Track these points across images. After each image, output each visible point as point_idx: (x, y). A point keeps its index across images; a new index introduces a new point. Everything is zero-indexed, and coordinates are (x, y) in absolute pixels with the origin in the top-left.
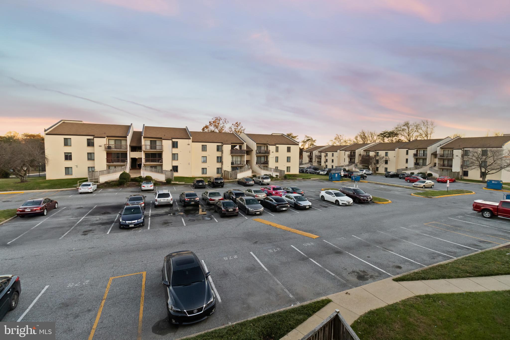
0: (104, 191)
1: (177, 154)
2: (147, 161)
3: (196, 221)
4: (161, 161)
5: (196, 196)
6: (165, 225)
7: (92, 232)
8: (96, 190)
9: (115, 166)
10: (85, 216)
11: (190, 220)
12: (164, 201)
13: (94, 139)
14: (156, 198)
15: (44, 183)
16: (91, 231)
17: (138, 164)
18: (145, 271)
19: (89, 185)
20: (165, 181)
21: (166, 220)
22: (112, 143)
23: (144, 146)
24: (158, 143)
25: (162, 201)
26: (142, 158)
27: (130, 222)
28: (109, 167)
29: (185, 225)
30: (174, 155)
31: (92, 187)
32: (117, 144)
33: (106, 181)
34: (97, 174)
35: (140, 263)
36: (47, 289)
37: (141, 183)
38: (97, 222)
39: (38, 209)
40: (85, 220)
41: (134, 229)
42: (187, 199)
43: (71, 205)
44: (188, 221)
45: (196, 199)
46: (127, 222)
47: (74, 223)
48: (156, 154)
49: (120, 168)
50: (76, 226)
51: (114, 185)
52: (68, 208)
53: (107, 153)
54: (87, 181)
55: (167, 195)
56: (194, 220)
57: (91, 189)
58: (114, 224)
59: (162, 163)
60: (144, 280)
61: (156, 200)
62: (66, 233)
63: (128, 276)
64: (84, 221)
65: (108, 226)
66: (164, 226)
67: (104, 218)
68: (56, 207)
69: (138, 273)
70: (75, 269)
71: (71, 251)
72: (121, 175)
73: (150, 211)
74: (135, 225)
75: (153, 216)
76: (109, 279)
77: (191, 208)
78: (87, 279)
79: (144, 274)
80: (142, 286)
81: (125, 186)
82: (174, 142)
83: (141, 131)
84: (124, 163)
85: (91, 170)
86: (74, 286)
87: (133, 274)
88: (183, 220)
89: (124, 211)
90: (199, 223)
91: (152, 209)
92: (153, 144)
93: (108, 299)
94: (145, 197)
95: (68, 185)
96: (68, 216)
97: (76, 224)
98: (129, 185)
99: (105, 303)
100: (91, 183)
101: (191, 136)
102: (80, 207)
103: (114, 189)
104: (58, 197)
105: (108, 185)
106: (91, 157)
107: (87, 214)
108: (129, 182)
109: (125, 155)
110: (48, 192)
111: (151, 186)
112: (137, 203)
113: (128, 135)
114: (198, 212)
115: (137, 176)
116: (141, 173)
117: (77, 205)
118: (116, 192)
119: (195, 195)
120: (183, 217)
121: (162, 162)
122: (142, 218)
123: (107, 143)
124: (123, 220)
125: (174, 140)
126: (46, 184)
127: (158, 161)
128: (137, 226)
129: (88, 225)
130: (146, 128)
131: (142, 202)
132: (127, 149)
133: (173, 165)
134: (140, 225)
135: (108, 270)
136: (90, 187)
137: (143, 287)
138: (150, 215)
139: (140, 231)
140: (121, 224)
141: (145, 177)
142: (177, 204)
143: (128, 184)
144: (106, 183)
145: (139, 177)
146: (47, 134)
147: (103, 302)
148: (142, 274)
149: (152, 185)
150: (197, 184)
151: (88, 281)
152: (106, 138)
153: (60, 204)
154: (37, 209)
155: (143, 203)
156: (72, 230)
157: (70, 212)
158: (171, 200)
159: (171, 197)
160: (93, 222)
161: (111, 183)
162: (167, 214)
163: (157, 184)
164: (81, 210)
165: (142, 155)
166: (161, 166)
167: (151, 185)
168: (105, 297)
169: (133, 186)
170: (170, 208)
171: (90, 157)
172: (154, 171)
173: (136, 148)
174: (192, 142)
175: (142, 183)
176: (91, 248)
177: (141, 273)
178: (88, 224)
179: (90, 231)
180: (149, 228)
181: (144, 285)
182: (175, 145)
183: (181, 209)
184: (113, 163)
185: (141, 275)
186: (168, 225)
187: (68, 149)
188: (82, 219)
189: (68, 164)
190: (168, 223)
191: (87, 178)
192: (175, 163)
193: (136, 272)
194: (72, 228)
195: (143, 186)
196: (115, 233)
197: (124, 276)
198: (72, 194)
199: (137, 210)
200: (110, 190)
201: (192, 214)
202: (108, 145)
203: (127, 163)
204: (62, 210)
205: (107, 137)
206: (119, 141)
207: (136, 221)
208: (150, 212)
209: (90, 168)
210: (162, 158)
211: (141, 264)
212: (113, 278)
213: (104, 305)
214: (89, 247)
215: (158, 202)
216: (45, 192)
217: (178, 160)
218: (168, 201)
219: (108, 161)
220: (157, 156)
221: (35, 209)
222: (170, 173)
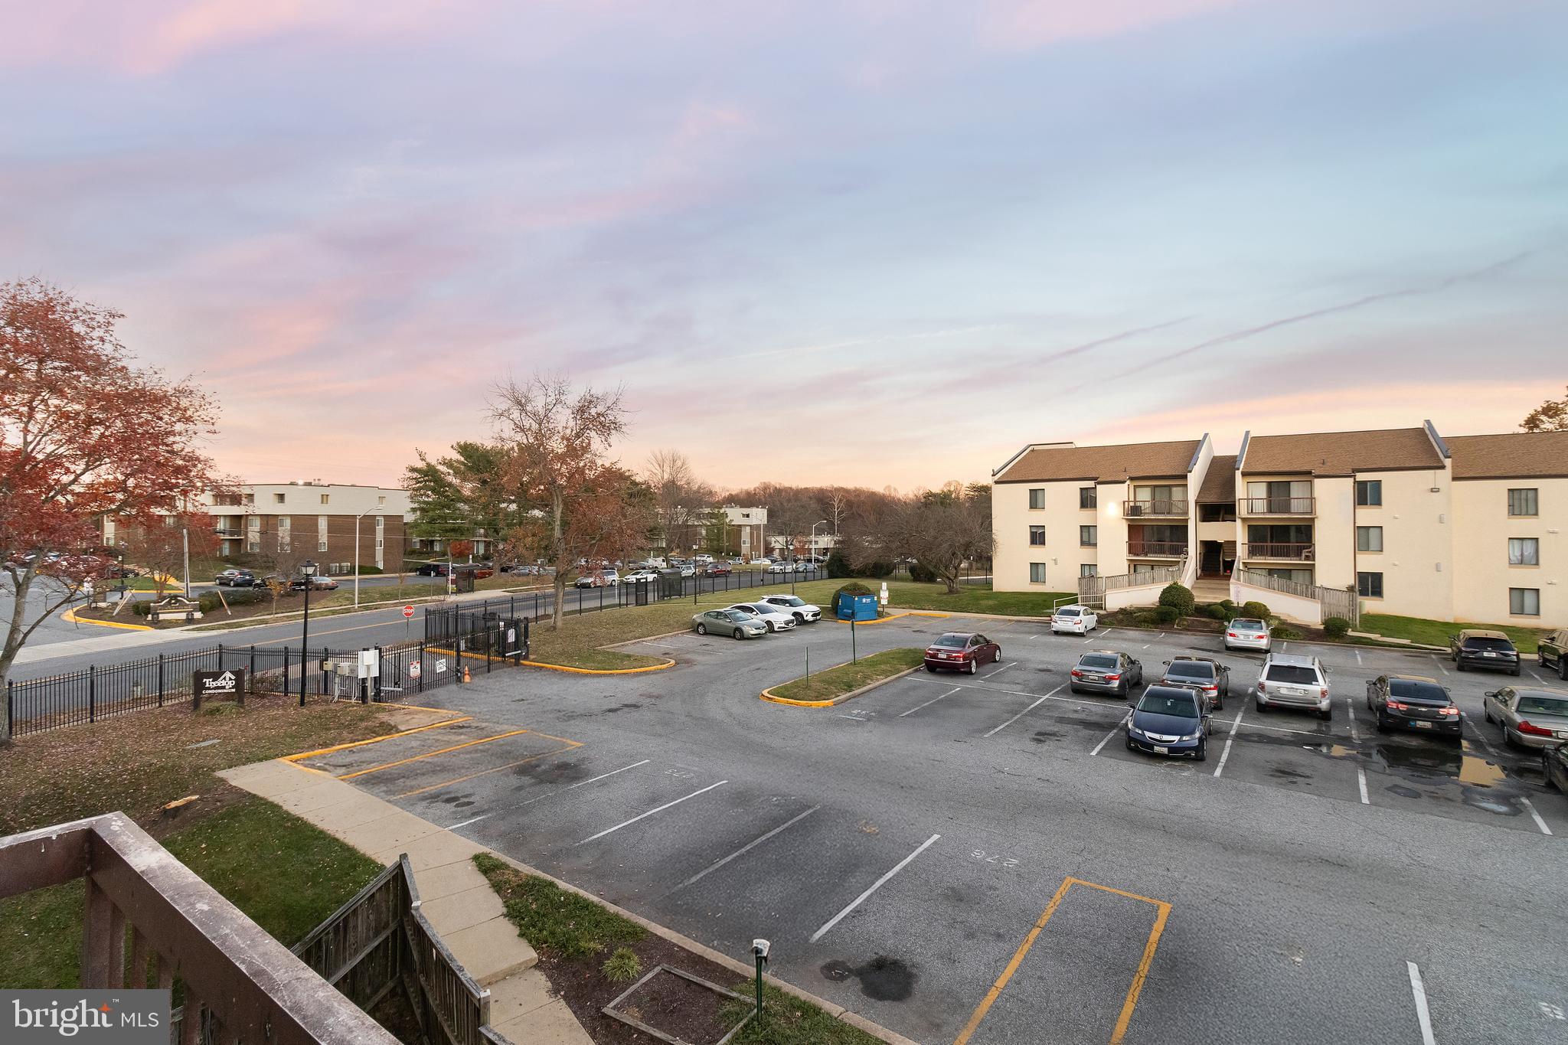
0: (1113, 636)
1: (1379, 530)
2: (1253, 551)
3: (1424, 801)
4: (1310, 552)
5: (1446, 698)
6: (1280, 780)
7: (1056, 738)
8: (1094, 629)
9: (1153, 566)
10: (1051, 694)
11: (1393, 789)
12: (1291, 693)
13: (1096, 488)
14: (1263, 679)
15: (988, 598)
16: (1054, 734)
17: (1224, 561)
18: (1169, 902)
19: (1077, 614)
20: (1322, 627)
21: (1290, 763)
22: (1145, 496)
23: (1243, 504)
24: (1297, 490)
25: (1284, 691)
26: (1234, 543)
27: (1157, 736)
28: (1134, 566)
29: (1365, 800)
30: (1362, 531)
31: (1084, 621)
32: (1157, 498)
33: (1123, 607)
34: (1102, 583)
35: (1160, 873)
36: (935, 843)
37: (1226, 623)
38: (1075, 716)
39: (959, 657)
40: (1050, 703)
41: (1170, 763)
42: (1392, 702)
43: (1028, 660)
44: (1386, 789)
45: (1443, 711)
46: (1148, 734)
47: (1024, 705)
48: (1288, 527)
49: (1163, 571)
50: (1026, 715)
51: (1145, 621)
52: (1021, 666)
53: (1129, 525)
54: (1075, 602)
55: (1307, 676)
56: (1416, 795)
57: (1080, 626)
58: (1115, 731)
59: (1314, 560)
60: (1159, 927)
61: (1262, 687)
62: (1002, 727)
63: (1113, 895)
64: (1046, 706)
65: (1098, 733)
66: (1275, 780)
67: (1093, 709)
68: (997, 659)
69: (1144, 899)
70: (996, 820)
71: (1000, 771)
72: (1164, 592)
73: (1238, 719)
74: (1172, 749)
75: (1242, 737)
76: (1065, 878)
77: (1414, 742)
78: (1015, 856)
79: (1165, 909)
80: (1147, 941)
81: (1175, 627)
82: (1364, 483)
83: (1237, 453)
84: (1180, 558)
85: (1089, 572)
86: (984, 858)
87: (1129, 895)
88: (1362, 780)
89: (1143, 699)
90: (1441, 811)
91: (1245, 712)
92: (1278, 494)
93: (1049, 931)
94: (1226, 669)
95: (1032, 608)
96: (1014, 686)
97: (1026, 710)
98: (1188, 626)
99: (1038, 937)
100: (1081, 609)
101: (1447, 457)
102: (1046, 668)
103: (1142, 633)
104: (1007, 635)
105: (1128, 618)
106: (1088, 536)
107: (1055, 690)
108: (1188, 615)
109: (1179, 531)
110: (993, 620)
111: (1261, 637)
112: (1192, 683)
113: (1191, 472)
114: (1454, 770)
115: (1216, 598)
116: (1229, 589)
117: (1042, 662)
118: (1144, 641)
119: (1441, 694)
120: (1365, 769)
121: (1311, 556)
122: (1197, 735)
123: (1132, 499)
124: (1136, 725)
125: (1361, 477)
126: (991, 602)
127: (1298, 555)
128: (1177, 755)
129: (1051, 717)
130: (1257, 444)
131: (1211, 683)
132: (1186, 513)
133: (1358, 571)
134: (1190, 755)
135: (1068, 853)
136: (1077, 619)
137: (1151, 948)
138: (1233, 732)
139: (1185, 774)
140: (1129, 736)
141: (1242, 604)
142: (1352, 715)
143: (1185, 623)
144: (1123, 611)
145: (1221, 604)
146: (997, 482)
147: (1036, 932)
148: (1158, 906)
149: (1265, 632)
150: (1466, 652)
151: (1016, 862)
152: (1128, 482)
153: (1005, 653)
154: (958, 655)
155: (1212, 686)
156: (1015, 722)
157: (1021, 676)
158: (1319, 696)
159: (1321, 685)
160: (1065, 712)
161: (1136, 614)
162: (1298, 741)
163: (1284, 632)
164: (1046, 677)
165: (1236, 533)
166: (1311, 569)
167: (1261, 634)
168: (1042, 922)
169: (1201, 631)
170: (1319, 724)
171: (1085, 539)
172: (1276, 586)
173: (1217, 509)
174: (1454, 479)
175: (1229, 623)
176: (1043, 780)
177: (1154, 901)
178: (1053, 717)
179: (1051, 735)
180: (1218, 773)
181: (1155, 945)
182: (1368, 495)
183: (1368, 736)
184: (1146, 555)
185: (1155, 910)
186: (1295, 783)
187: (1037, 518)
188: (1042, 700)
189: (1038, 554)
190: (1296, 775)
191: (1077, 594)
192: (1369, 563)
193: (1140, 892)
194: (1016, 718)
195: (1230, 632)
196: (1111, 757)
197: (1104, 888)
198: (1036, 633)
199: (1182, 705)
200: (1132, 633)
201: (1414, 766)
202: (1132, 504)
203: (1187, 558)
204: (1008, 668)
205: (1132, 479)
206: (1166, 488)
207: (1176, 738)
208: (1237, 722)
209: (1087, 568)
210: (1311, 542)
211: (1163, 876)
212: (1073, 880)
213: (1035, 942)
214: (1039, 777)
215: (1269, 693)
216: (985, 620)
217: (1382, 551)
218: (1310, 697)
219: (1132, 550)
220: (1293, 534)
221: (954, 655)
222: (1345, 599)
